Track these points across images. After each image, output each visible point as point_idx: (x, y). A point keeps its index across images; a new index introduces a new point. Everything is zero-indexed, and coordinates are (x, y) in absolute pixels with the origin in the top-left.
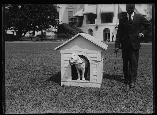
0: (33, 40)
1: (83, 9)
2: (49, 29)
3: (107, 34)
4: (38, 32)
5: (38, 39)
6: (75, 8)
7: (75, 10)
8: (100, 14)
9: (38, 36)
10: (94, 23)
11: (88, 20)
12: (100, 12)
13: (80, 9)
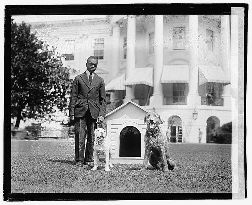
0: (16, 136)
1: (123, 76)
2: (50, 116)
3: (175, 127)
4: (24, 121)
5: (27, 135)
6: (108, 73)
7: (106, 78)
8: (161, 85)
9: (28, 128)
10: (148, 105)
11: (136, 98)
12: (161, 81)
13: (117, 76)
